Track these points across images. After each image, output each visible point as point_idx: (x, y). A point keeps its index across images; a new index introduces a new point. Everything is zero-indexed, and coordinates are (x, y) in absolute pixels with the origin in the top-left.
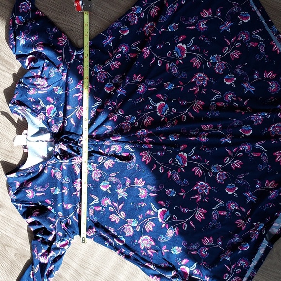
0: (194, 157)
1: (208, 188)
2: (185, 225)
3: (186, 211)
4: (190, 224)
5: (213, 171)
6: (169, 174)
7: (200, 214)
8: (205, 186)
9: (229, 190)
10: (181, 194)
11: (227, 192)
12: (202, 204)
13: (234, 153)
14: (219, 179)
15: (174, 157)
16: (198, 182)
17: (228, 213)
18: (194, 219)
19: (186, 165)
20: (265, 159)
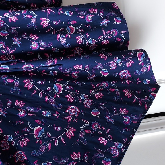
0: (68, 88)
1: (78, 111)
2: (57, 141)
3: (59, 129)
4: (61, 140)
5: (81, 98)
6: (47, 99)
7: (70, 132)
8: (75, 109)
9: (94, 113)
10: (55, 115)
11: (92, 114)
12: (72, 124)
13: (97, 88)
14: (87, 105)
15: (52, 86)
16: (70, 106)
17: (92, 132)
18: (65, 136)
19: (61, 92)
20: (118, 94)
